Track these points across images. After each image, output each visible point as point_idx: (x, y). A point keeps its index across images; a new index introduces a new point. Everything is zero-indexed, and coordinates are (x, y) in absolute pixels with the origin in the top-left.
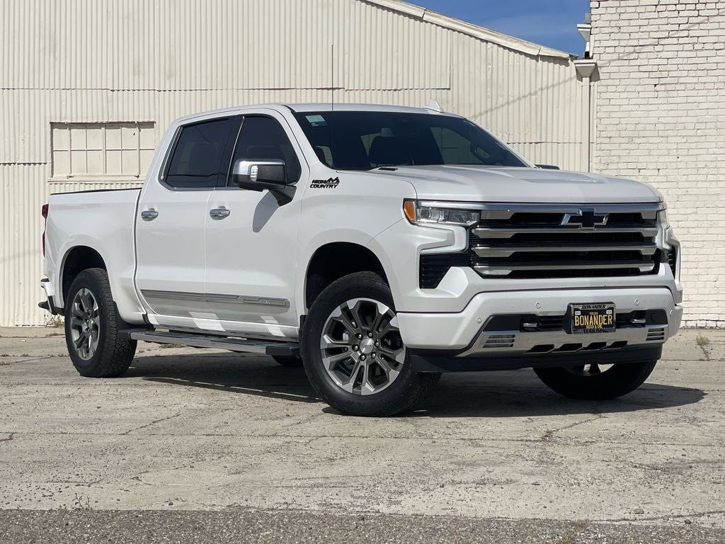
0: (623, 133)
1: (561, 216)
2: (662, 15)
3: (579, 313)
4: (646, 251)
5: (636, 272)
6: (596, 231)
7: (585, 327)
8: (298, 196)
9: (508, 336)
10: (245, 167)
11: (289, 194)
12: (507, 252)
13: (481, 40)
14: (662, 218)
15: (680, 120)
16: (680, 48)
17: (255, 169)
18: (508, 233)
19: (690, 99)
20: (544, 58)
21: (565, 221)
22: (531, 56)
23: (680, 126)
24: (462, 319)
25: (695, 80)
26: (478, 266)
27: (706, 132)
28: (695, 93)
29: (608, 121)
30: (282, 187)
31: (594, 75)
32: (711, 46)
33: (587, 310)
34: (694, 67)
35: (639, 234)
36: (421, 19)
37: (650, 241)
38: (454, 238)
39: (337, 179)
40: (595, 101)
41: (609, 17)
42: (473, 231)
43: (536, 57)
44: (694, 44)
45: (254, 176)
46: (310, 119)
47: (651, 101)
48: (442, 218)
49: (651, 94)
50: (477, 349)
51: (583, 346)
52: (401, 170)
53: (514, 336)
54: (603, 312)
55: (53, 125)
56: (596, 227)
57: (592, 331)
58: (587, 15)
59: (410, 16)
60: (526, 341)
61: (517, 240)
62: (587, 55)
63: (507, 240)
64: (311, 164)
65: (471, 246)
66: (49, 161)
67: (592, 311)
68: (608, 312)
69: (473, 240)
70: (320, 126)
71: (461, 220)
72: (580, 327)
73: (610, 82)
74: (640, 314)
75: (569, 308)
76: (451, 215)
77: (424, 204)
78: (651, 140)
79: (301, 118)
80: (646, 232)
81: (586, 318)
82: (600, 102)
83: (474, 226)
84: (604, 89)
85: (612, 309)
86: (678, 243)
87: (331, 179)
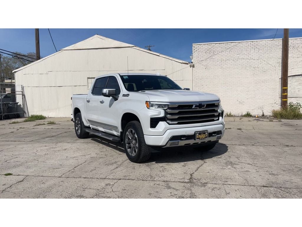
0: (199, 78)
1: (192, 105)
2: (207, 54)
3: (198, 134)
4: (216, 114)
5: (213, 120)
6: (203, 109)
7: (199, 138)
8: (119, 99)
9: (177, 142)
10: (105, 91)
11: (117, 98)
12: (177, 117)
13: (171, 60)
14: (220, 104)
15: (211, 75)
16: (210, 61)
17: (108, 91)
18: (177, 111)
19: (213, 71)
20: (184, 63)
21: (194, 107)
22: (181, 63)
23: (210, 77)
24: (163, 137)
25: (213, 67)
26: (168, 121)
27: (216, 78)
28: (213, 70)
29: (196, 76)
30: (115, 96)
31: (193, 66)
32: (217, 60)
33: (200, 133)
34: (213, 65)
35: (214, 110)
36: (159, 56)
37: (217, 111)
38: (160, 113)
39: (129, 94)
40: (194, 72)
41: (196, 55)
42: (166, 111)
43: (182, 63)
44: (213, 60)
45: (107, 93)
46: (124, 77)
47: (205, 71)
48: (157, 107)
49: (205, 70)
50: (168, 146)
51: (199, 143)
52: (147, 92)
53: (179, 142)
54: (205, 133)
55: (88, 78)
56: (203, 108)
57: (202, 139)
58: (192, 55)
59: (157, 55)
60: (182, 143)
61: (179, 113)
62: (192, 63)
63: (176, 113)
64: (123, 90)
65: (165, 115)
66: (87, 85)
67: (202, 133)
68: (206, 133)
69: (166, 113)
70: (127, 79)
71: (163, 108)
72: (198, 138)
73: (197, 68)
74: (215, 133)
75: (195, 133)
76: (160, 106)
77: (151, 103)
78: (205, 79)
79: (122, 77)
80: (216, 109)
81: (200, 136)
82: (195, 72)
83: (167, 109)
84: (195, 69)
85: (207, 132)
86: (224, 110)
87: (127, 94)
